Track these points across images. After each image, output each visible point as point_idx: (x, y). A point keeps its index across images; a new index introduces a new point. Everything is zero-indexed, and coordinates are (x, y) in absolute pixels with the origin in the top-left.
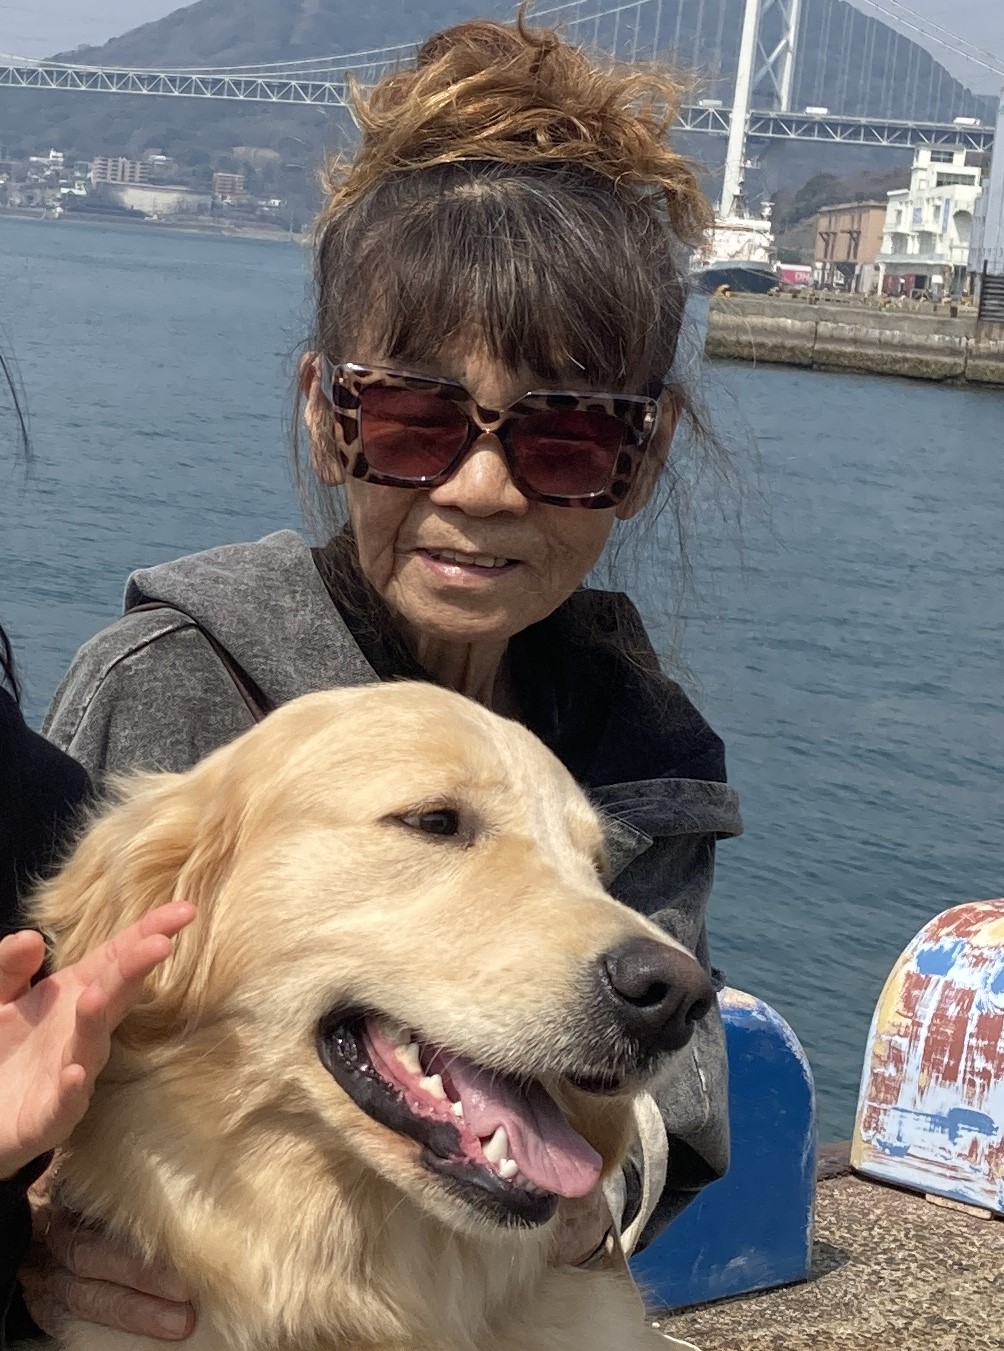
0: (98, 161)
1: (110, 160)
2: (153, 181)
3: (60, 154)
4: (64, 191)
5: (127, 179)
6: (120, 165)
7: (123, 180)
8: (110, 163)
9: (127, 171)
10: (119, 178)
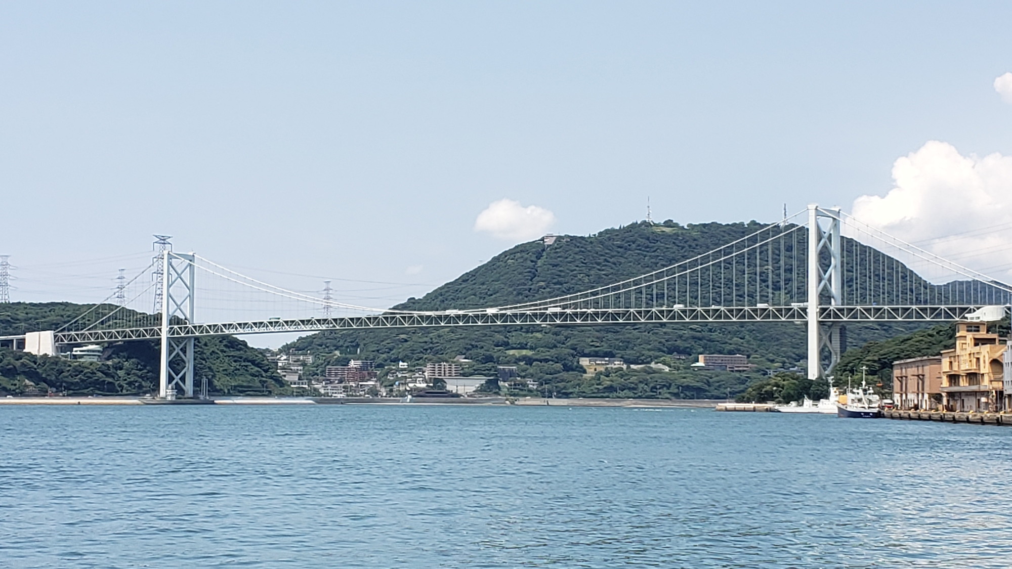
0: (429, 365)
1: (437, 364)
2: (464, 375)
3: (406, 364)
4: (411, 385)
5: (447, 375)
6: (443, 367)
7: (445, 376)
8: (437, 366)
9: (447, 370)
10: (443, 375)
